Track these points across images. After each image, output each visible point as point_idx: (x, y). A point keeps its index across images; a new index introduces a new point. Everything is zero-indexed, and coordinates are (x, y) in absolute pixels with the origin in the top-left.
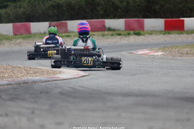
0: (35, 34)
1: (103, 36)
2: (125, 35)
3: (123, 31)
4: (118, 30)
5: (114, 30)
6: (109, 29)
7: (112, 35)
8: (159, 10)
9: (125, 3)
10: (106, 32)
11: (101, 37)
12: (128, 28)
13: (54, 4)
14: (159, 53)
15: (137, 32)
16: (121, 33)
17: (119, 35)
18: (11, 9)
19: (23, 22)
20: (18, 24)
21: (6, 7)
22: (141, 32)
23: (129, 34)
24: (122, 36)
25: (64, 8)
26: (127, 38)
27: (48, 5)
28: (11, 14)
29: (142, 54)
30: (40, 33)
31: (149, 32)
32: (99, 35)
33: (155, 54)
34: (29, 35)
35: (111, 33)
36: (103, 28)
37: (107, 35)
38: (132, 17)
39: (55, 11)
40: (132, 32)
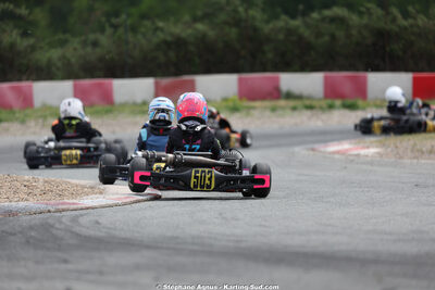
0: (124, 105)
1: (274, 110)
2: (321, 108)
3: (320, 99)
4: (309, 98)
5: (299, 97)
6: (289, 96)
7: (294, 109)
8: (400, 53)
9: (327, 38)
10: (282, 103)
11: (268, 113)
12: (332, 92)
13: (169, 38)
14: (372, 151)
15: (349, 101)
16: (314, 103)
17: (310, 108)
18: (75, 49)
19: (99, 77)
20: (87, 82)
21: (63, 43)
22: (360, 102)
23: (331, 107)
24: (314, 112)
25: (192, 48)
26: (325, 116)
27: (155, 40)
28: (73, 60)
29: (334, 153)
30: (135, 104)
31: (378, 102)
32: (265, 108)
33: (363, 152)
34: (108, 107)
35: (292, 103)
36: (276, 93)
37: (283, 108)
38: (341, 68)
39: (172, 54)
40: (338, 102)
